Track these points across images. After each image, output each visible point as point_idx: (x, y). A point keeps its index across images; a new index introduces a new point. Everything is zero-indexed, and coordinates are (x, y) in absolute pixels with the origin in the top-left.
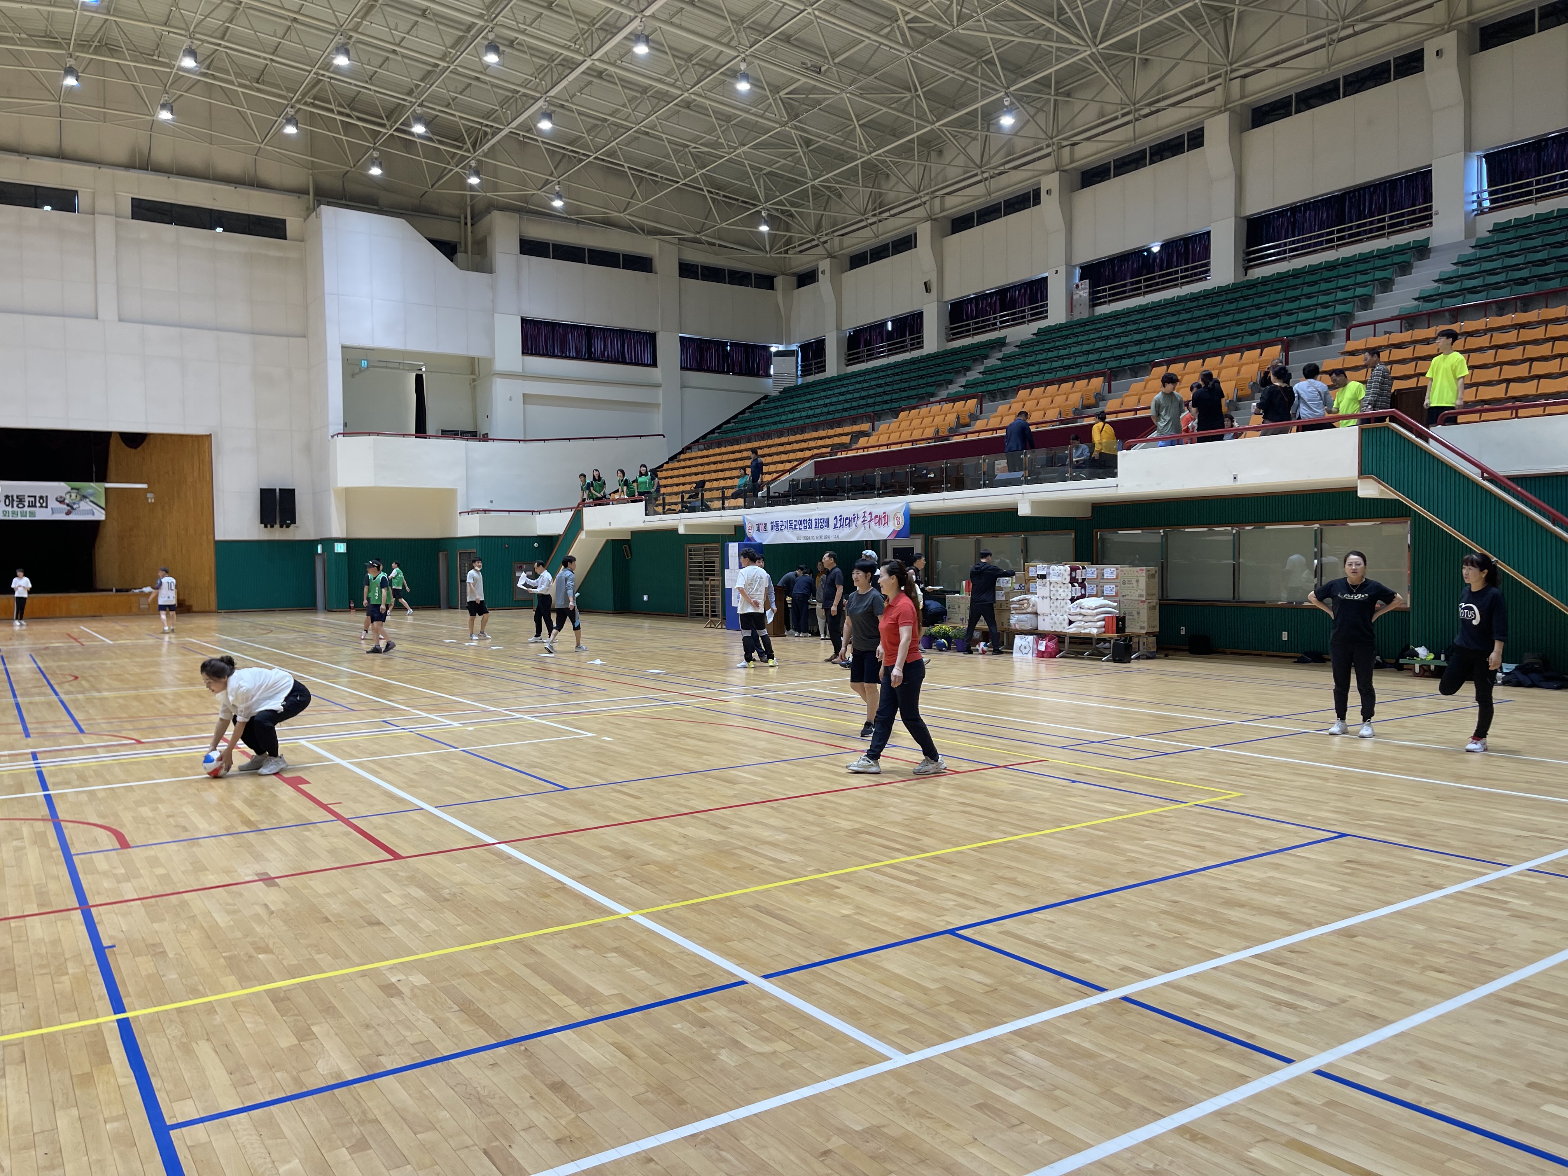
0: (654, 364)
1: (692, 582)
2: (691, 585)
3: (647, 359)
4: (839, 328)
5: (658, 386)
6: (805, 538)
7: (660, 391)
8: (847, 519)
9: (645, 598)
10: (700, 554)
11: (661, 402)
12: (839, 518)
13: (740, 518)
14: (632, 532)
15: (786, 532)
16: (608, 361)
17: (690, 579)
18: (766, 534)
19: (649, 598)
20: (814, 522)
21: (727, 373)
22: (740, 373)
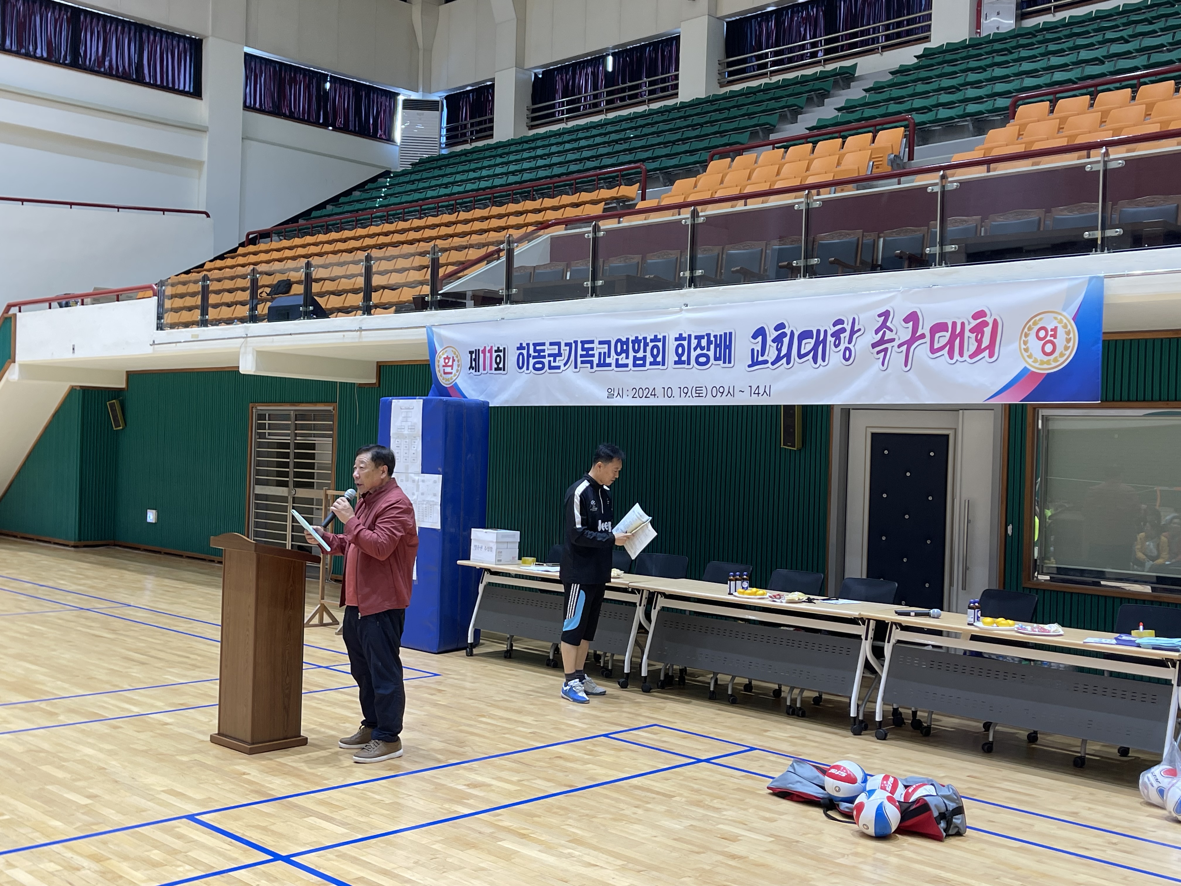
0: (197, 93)
1: (260, 490)
2: (258, 497)
3: (185, 82)
4: (519, 64)
5: (201, 130)
6: (637, 392)
7: (205, 141)
8: (806, 335)
9: (151, 516)
10: (286, 427)
11: (205, 158)
12: (771, 334)
13: (421, 335)
14: (131, 375)
15: (569, 373)
16: (109, 74)
17: (259, 482)
18: (501, 377)
19: (158, 517)
20: (672, 345)
21: (325, 125)
22: (345, 129)
